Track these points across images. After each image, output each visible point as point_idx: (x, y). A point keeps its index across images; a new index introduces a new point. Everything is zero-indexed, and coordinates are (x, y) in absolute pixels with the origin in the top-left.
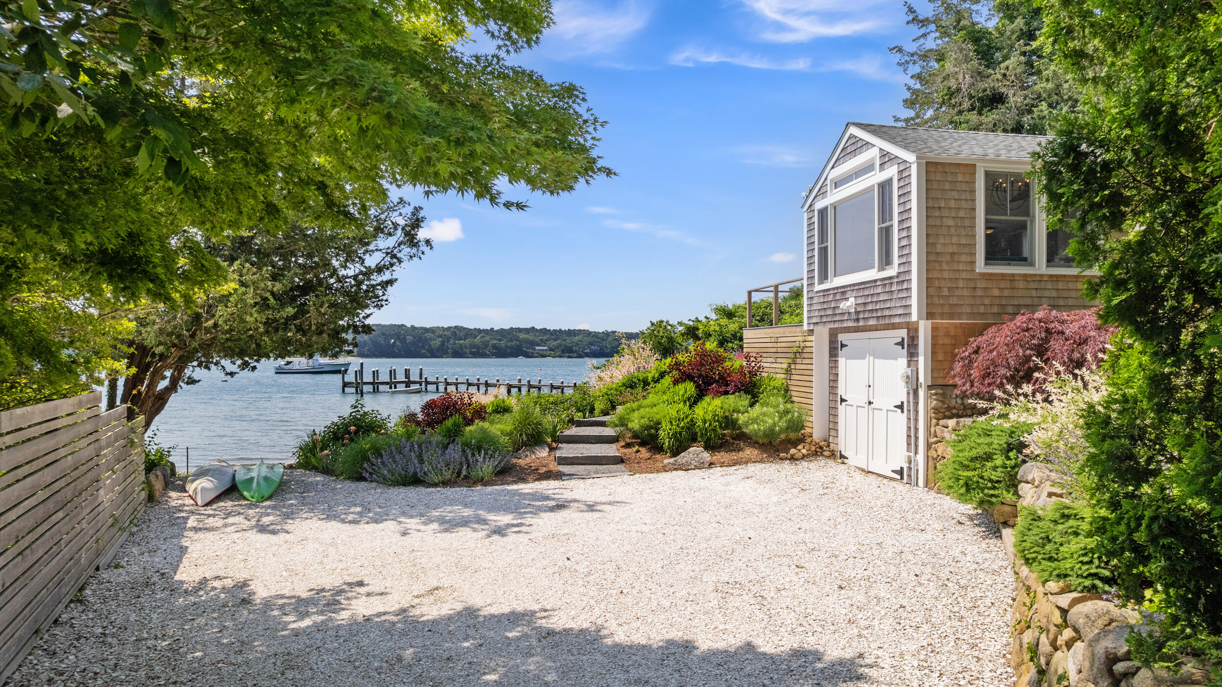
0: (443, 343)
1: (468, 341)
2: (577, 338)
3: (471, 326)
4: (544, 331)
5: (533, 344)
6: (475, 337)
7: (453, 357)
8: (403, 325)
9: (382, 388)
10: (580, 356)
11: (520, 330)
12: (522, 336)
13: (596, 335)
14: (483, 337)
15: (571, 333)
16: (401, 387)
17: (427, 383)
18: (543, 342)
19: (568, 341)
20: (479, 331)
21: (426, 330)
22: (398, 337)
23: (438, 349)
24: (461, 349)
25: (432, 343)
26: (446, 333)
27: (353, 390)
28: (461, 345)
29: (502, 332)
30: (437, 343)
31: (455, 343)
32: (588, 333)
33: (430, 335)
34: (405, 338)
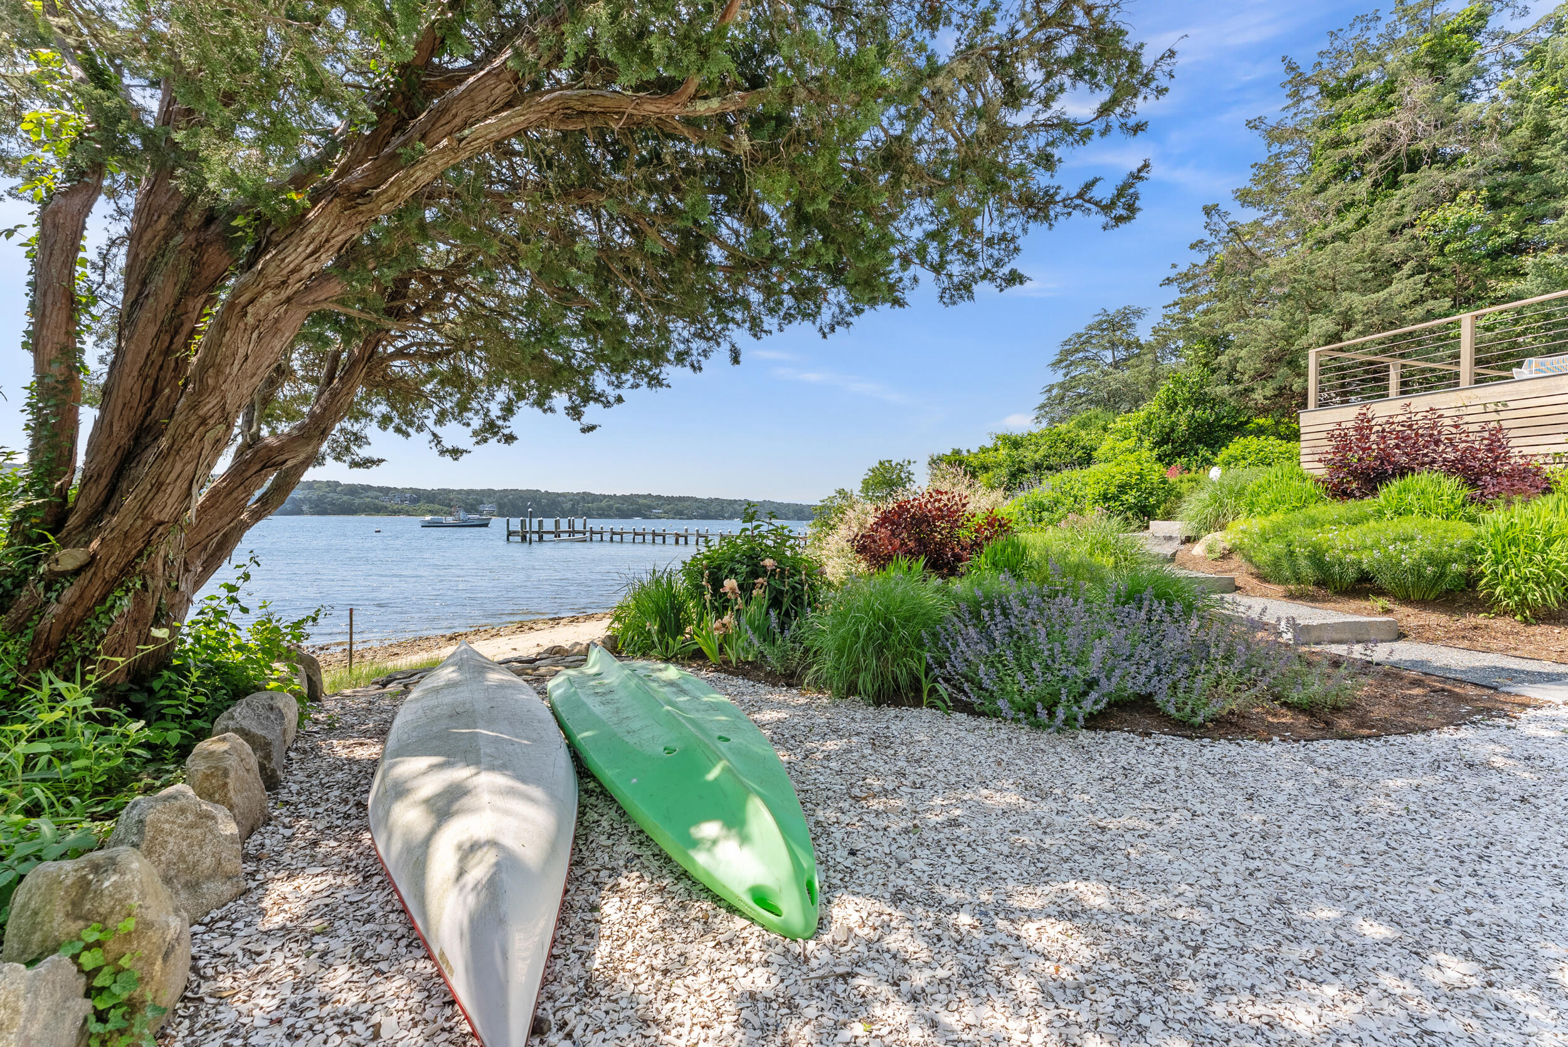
1: (595, 505)
2: (686, 504)
4: (659, 497)
5: (650, 508)
9: (546, 537)
10: (690, 518)
11: (638, 496)
12: (641, 501)
13: (702, 500)
15: (681, 499)
16: (564, 536)
17: (592, 532)
18: (658, 506)
19: (680, 506)
20: (605, 496)
21: (558, 495)
27: (519, 539)
29: (623, 497)
30: (568, 505)
32: (696, 500)
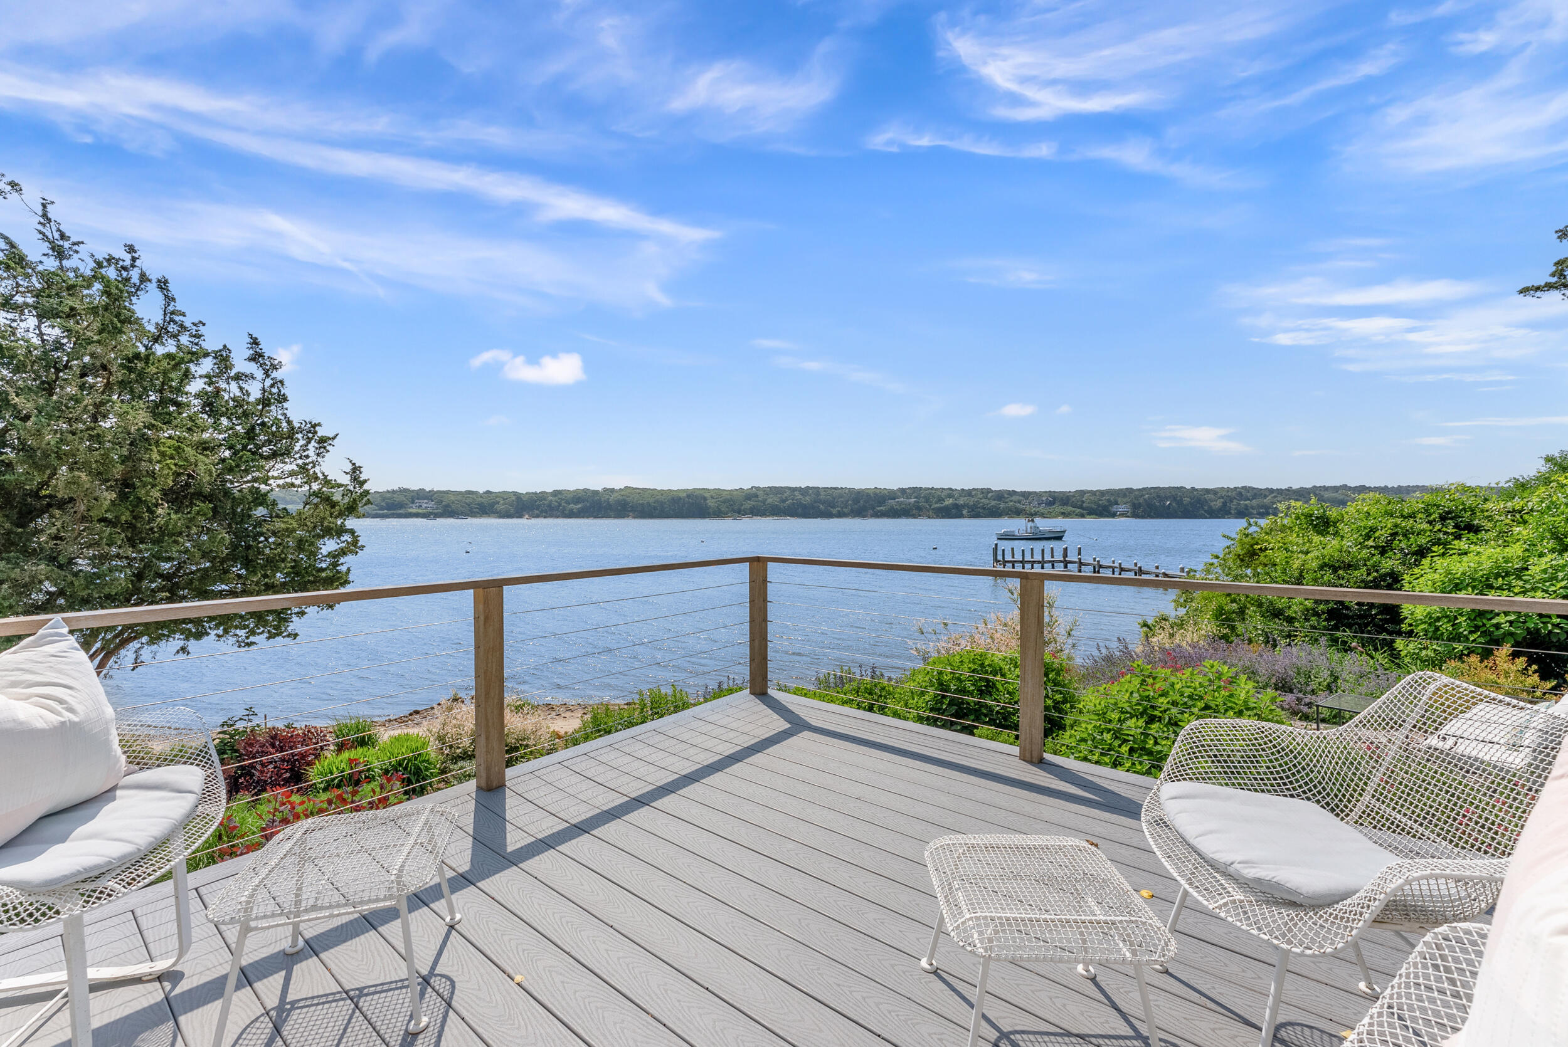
0: (1224, 504)
1: (1255, 502)
3: (1262, 486)
6: (1266, 496)
7: (1236, 518)
8: (1182, 487)
14: (1275, 497)
22: (1174, 498)
23: (1220, 509)
24: (1247, 509)
25: (1212, 504)
26: (1230, 494)
28: (1246, 505)
31: (1239, 504)
33: (1211, 496)
34: (1181, 500)
